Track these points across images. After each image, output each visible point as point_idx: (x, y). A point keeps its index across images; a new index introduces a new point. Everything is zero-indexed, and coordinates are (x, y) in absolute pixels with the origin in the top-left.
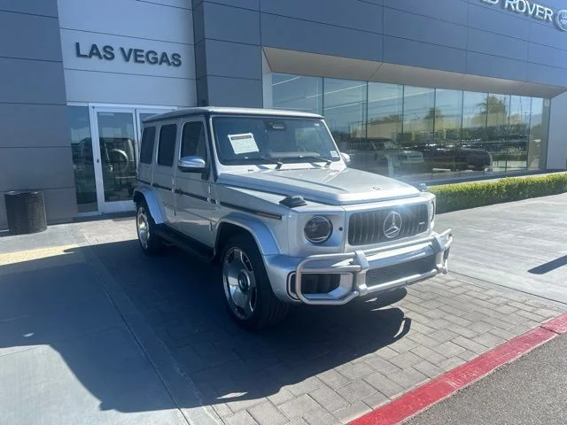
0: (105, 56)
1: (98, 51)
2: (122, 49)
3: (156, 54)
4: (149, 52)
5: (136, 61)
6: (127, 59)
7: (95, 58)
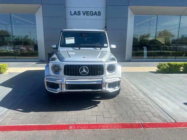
0: (78, 14)
1: (76, 13)
2: (83, 12)
3: (93, 12)
4: (91, 12)
5: (87, 15)
6: (84, 15)
7: (75, 15)
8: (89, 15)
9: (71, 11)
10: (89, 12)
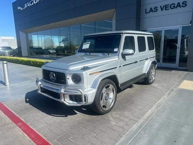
0: (154, 11)
2: (161, 6)
3: (175, 4)
4: (172, 4)
5: (166, 9)
6: (162, 10)
7: (151, 12)
8: (168, 9)
9: (146, 9)
10: (169, 5)
